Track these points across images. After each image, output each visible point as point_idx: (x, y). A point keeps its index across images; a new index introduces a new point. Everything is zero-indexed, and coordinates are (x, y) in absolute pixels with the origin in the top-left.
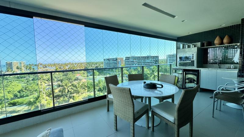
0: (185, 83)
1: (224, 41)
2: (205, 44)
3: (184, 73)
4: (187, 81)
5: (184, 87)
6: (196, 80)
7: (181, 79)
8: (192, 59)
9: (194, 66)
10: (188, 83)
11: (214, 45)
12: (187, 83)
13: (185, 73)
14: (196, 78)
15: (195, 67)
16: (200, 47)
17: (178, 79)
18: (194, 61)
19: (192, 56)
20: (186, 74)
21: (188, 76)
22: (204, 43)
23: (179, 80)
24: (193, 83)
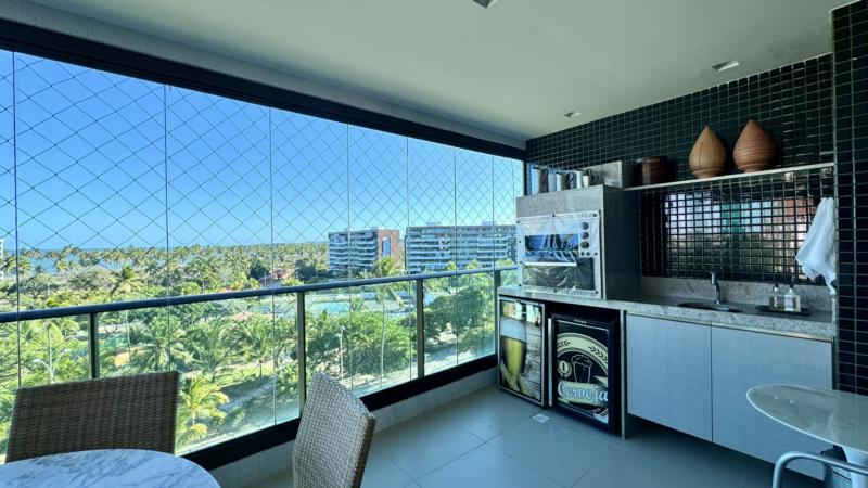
0: (557, 377)
1: (735, 152)
2: (646, 171)
3: (550, 320)
4: (565, 368)
5: (550, 404)
6: (605, 365)
7: (536, 354)
8: (580, 250)
9: (592, 287)
10: (571, 379)
11: (689, 174)
12: (564, 379)
13: (554, 323)
14: (606, 354)
15: (599, 296)
16: (620, 186)
17: (525, 351)
18: (592, 260)
19: (581, 231)
20: (557, 330)
21: (568, 339)
22: (640, 165)
23: (528, 356)
24: (595, 382)
